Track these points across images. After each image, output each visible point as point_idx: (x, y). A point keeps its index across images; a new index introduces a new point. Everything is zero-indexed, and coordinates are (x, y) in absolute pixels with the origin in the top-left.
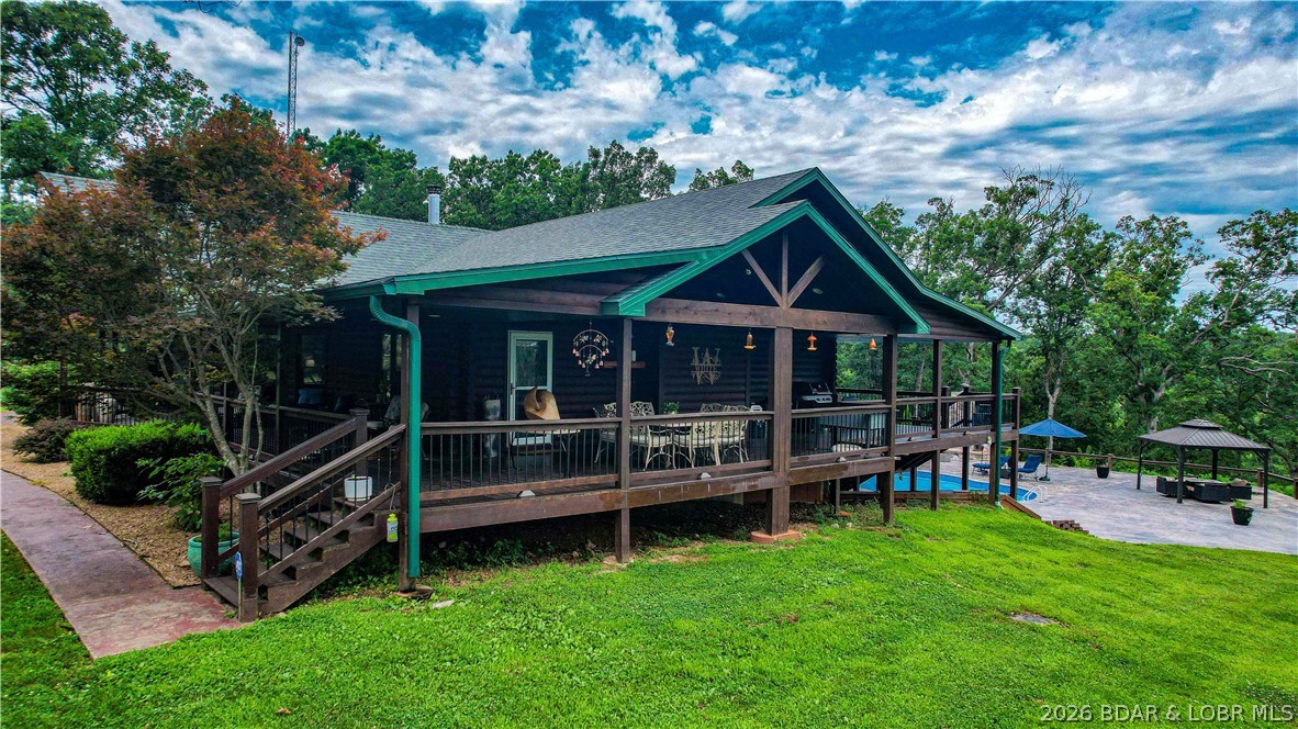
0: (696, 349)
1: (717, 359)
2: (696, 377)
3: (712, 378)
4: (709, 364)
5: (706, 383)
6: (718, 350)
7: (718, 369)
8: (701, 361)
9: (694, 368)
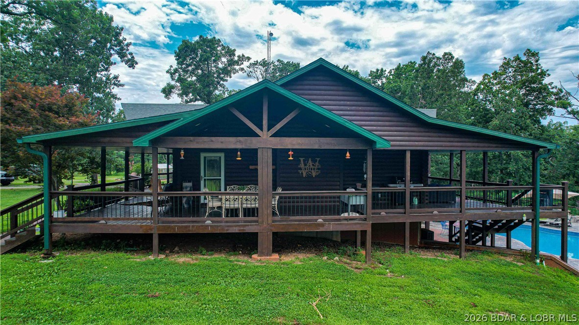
0: (302, 159)
1: (317, 164)
2: (302, 173)
3: (314, 174)
4: (312, 166)
5: (309, 176)
6: (318, 159)
7: (318, 169)
8: (305, 165)
9: (301, 169)
